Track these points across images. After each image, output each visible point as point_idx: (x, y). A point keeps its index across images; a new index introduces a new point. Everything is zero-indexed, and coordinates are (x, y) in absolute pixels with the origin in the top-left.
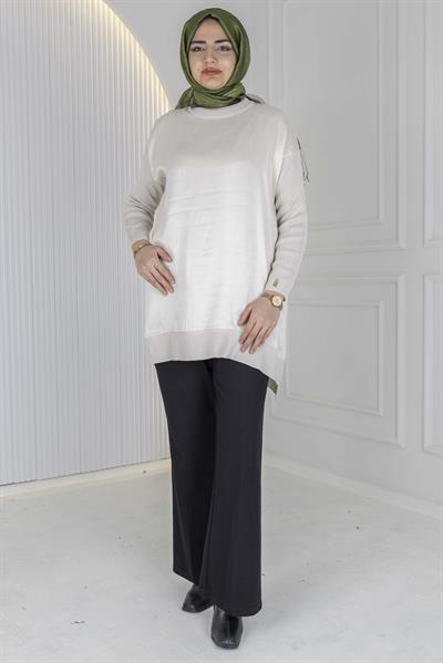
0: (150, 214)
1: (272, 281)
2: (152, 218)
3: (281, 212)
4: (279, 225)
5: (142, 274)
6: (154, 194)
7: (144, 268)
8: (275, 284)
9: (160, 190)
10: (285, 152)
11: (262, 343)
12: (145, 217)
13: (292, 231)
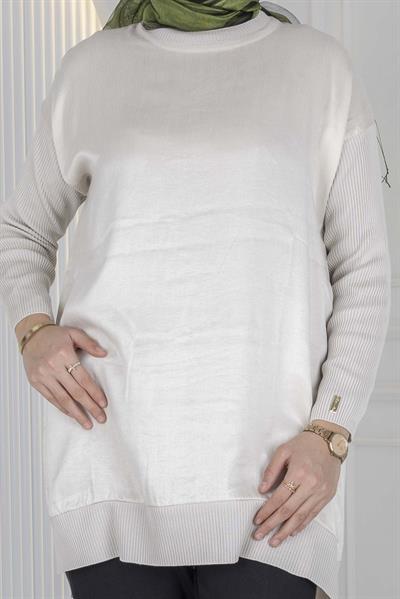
0: (50, 252)
1: (326, 398)
2: (52, 259)
3: (335, 255)
4: (332, 281)
5: (37, 384)
6: (59, 208)
7: (41, 370)
8: (335, 405)
9: (73, 200)
10: (348, 130)
11: (299, 528)
12: (38, 259)
13: (361, 294)
